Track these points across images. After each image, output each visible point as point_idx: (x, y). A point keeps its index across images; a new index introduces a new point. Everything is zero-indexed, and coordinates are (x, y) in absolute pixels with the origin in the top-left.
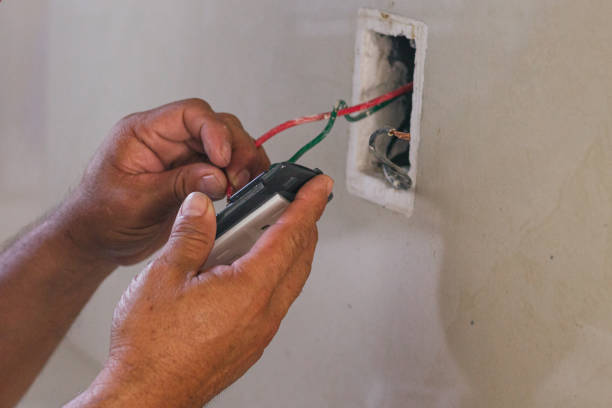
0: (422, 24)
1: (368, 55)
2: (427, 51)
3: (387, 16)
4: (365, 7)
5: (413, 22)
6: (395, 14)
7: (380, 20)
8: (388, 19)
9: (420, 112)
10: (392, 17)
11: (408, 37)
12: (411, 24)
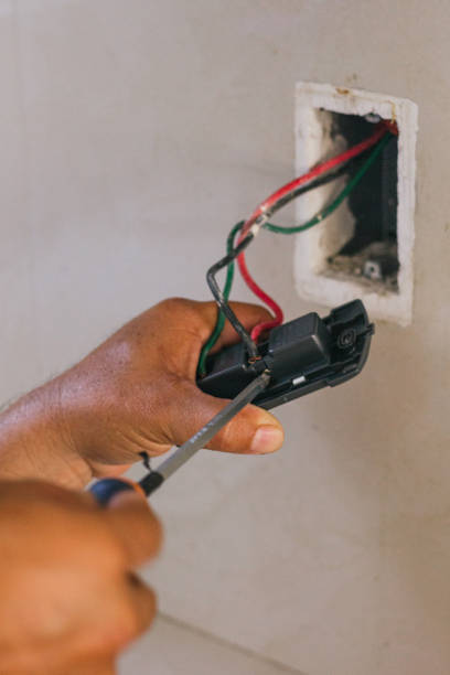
0: (407, 101)
1: (312, 136)
2: (418, 133)
3: (346, 92)
4: (307, 81)
5: (391, 99)
6: (360, 89)
7: (334, 96)
8: (349, 96)
9: (413, 205)
10: (356, 92)
11: (386, 116)
12: (389, 102)
